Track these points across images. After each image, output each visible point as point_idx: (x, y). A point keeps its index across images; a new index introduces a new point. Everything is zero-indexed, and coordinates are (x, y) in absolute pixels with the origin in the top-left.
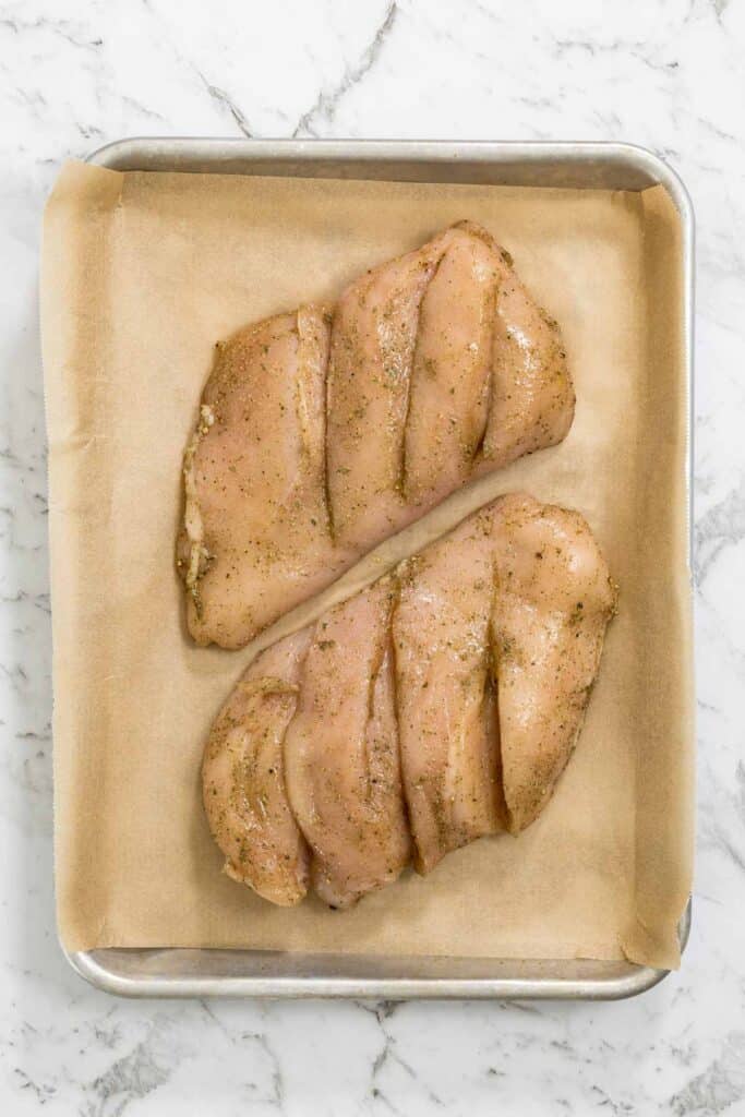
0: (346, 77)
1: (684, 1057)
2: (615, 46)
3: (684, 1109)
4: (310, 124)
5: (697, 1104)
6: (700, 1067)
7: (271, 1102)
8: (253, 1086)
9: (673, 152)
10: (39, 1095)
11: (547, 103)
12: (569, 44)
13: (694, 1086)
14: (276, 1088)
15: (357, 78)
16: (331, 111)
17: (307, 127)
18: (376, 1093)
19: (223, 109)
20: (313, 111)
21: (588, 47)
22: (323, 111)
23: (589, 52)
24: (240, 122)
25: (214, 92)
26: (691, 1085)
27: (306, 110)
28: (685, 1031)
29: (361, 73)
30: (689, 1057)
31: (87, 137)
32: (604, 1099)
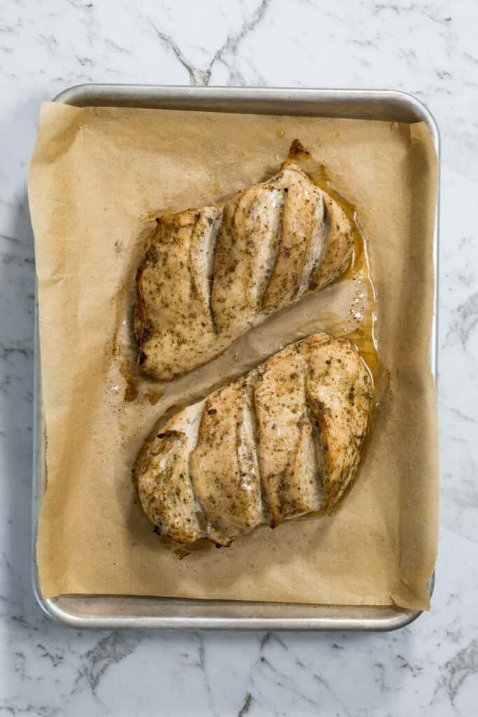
0: (244, 27)
1: (455, 637)
2: (412, 8)
3: (454, 670)
4: (222, 57)
5: (462, 666)
6: (465, 643)
7: (197, 665)
8: (186, 655)
9: (447, 73)
10: (53, 661)
11: (369, 43)
12: (383, 7)
13: (460, 655)
14: (201, 657)
15: (251, 27)
16: (234, 48)
17: (220, 57)
18: (263, 660)
19: (168, 46)
20: (223, 48)
21: (395, 8)
22: (230, 49)
23: (395, 12)
24: (178, 55)
25: (162, 36)
26: (459, 654)
27: (219, 48)
28: (455, 621)
29: (254, 24)
30: (458, 637)
31: (83, 64)
32: (405, 663)
